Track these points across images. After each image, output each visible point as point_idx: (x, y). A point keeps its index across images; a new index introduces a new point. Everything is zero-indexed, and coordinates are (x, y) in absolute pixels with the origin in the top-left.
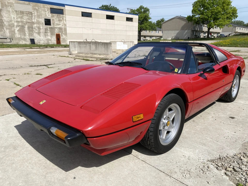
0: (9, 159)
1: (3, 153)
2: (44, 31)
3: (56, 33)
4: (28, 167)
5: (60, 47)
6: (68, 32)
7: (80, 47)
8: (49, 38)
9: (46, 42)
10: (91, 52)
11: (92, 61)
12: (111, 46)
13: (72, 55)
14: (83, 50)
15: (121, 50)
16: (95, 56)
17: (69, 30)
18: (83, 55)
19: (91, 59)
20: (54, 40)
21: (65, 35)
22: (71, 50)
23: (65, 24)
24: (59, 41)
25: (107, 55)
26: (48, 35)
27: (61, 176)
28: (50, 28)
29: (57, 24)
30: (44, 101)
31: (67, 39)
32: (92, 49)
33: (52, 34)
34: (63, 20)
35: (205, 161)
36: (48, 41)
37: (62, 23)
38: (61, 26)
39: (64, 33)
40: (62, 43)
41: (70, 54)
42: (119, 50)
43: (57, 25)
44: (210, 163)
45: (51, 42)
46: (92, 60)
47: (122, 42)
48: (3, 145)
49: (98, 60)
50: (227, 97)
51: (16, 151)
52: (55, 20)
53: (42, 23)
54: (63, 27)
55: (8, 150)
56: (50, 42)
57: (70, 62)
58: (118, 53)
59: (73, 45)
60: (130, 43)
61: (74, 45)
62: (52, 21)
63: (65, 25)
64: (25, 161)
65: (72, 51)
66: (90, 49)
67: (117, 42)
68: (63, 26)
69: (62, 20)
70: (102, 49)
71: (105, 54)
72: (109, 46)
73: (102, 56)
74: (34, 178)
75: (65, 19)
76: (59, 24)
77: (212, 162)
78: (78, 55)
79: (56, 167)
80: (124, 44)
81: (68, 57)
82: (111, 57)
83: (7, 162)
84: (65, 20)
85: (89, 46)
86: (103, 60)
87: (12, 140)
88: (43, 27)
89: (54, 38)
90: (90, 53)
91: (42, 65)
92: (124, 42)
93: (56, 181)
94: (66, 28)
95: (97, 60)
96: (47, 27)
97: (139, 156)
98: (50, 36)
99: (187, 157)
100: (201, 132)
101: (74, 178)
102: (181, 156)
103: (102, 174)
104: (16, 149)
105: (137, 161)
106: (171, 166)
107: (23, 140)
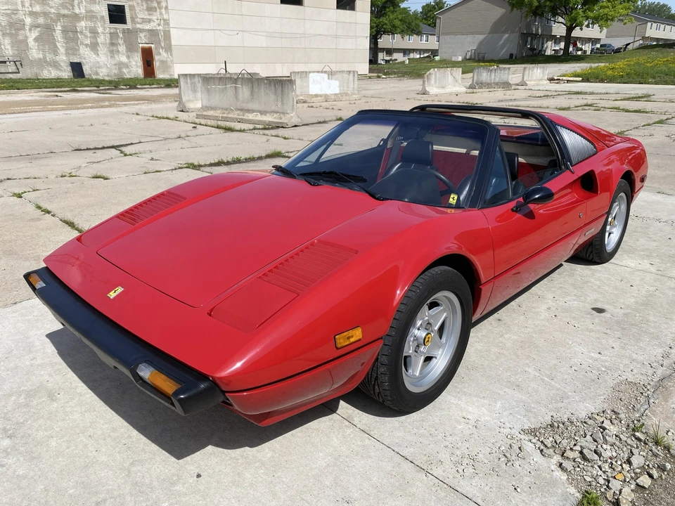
0: (40, 426)
2: (108, 41)
3: (141, 45)
4: (86, 446)
5: (154, 86)
6: (173, 42)
7: (208, 91)
8: (124, 59)
9: (116, 72)
10: (239, 105)
11: (240, 131)
12: (293, 90)
13: (188, 112)
14: (216, 100)
15: (321, 96)
16: (250, 116)
17: (177, 38)
18: (218, 113)
19: (238, 126)
20: (136, 68)
21: (166, 51)
22: (184, 99)
23: (164, 20)
24: (149, 68)
25: (282, 115)
26: (118, 51)
27: (167, 471)
28: (124, 31)
29: (144, 21)
30: (120, 290)
31: (172, 61)
32: (240, 97)
33: (130, 49)
34: (160, 8)
35: (515, 432)
36: (120, 69)
37: (156, 18)
38: (155, 24)
39: (163, 45)
40: (160, 75)
41: (182, 111)
42: (316, 96)
43: (143, 22)
44: (527, 438)
45: (130, 72)
46: (242, 129)
47: (325, 72)
48: (23, 388)
49: (259, 129)
50: (592, 252)
51: (55, 405)
52: (137, 9)
53: (103, 17)
54: (161, 28)
55: (35, 402)
56: (125, 70)
57: (183, 135)
58: (312, 107)
59: (189, 85)
60: (346, 76)
61: (193, 85)
62: (130, 10)
63: (166, 22)
64: (78, 432)
65: (188, 101)
66: (237, 97)
67: (310, 72)
68: (159, 25)
69: (156, 8)
70: (267, 98)
71: (277, 112)
72: (286, 90)
73: (268, 118)
74: (103, 475)
75: (164, 6)
76: (150, 21)
77: (533, 434)
78: (205, 113)
79: (154, 447)
80: (329, 78)
81: (176, 119)
82: (293, 120)
83: (37, 435)
84: (166, 8)
85: (233, 89)
86: (272, 128)
87: (42, 373)
88: (104, 29)
89: (137, 58)
90: (238, 109)
91: (108, 147)
92: (331, 74)
93: (155, 483)
94: (169, 31)
95: (255, 129)
96: (116, 29)
97: (355, 419)
98: (124, 54)
99: (473, 421)
100: (515, 353)
101: (199, 476)
102: (458, 419)
103: (263, 464)
104: (56, 400)
105: (349, 431)
106: (431, 446)
107: (69, 375)
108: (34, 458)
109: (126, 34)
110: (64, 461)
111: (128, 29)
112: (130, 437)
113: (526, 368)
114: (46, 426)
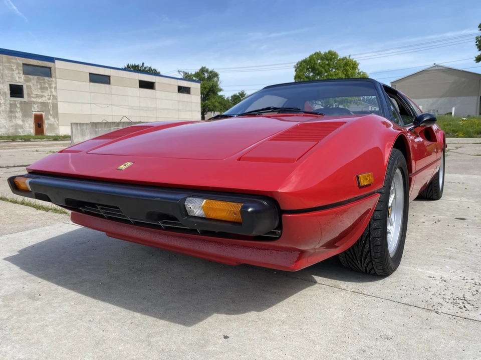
0: (29, 319)
1: (6, 309)
2: (8, 109)
3: (34, 113)
4: (89, 328)
5: (44, 140)
6: (60, 111)
7: (96, 133)
8: (20, 122)
9: (13, 131)
17: (62, 108)
20: (29, 128)
21: (54, 117)
22: (74, 141)
23: (53, 96)
24: (39, 129)
26: (16, 117)
28: (21, 103)
29: (37, 96)
30: (129, 164)
31: (58, 124)
33: (25, 115)
34: (51, 88)
36: (16, 129)
37: (47, 94)
38: (46, 99)
39: (51, 113)
40: (47, 133)
43: (36, 97)
45: (24, 131)
50: (432, 189)
51: (39, 303)
52: (33, 88)
53: (5, 93)
54: (50, 101)
56: (20, 130)
61: (82, 130)
62: (27, 88)
63: (55, 98)
64: (75, 319)
68: (49, 99)
69: (47, 88)
74: (120, 348)
75: (54, 86)
76: (42, 96)
84: (55, 88)
88: (6, 101)
89: (30, 122)
94: (57, 104)
96: (15, 101)
97: (341, 286)
98: (20, 119)
99: (438, 278)
100: (428, 241)
101: (226, 337)
102: (425, 278)
103: (284, 322)
104: (38, 299)
105: (343, 293)
106: (421, 295)
107: (45, 282)
108: (33, 344)
109: (23, 105)
110: (69, 342)
111: (25, 102)
112: (134, 317)
113: (446, 248)
114: (36, 319)
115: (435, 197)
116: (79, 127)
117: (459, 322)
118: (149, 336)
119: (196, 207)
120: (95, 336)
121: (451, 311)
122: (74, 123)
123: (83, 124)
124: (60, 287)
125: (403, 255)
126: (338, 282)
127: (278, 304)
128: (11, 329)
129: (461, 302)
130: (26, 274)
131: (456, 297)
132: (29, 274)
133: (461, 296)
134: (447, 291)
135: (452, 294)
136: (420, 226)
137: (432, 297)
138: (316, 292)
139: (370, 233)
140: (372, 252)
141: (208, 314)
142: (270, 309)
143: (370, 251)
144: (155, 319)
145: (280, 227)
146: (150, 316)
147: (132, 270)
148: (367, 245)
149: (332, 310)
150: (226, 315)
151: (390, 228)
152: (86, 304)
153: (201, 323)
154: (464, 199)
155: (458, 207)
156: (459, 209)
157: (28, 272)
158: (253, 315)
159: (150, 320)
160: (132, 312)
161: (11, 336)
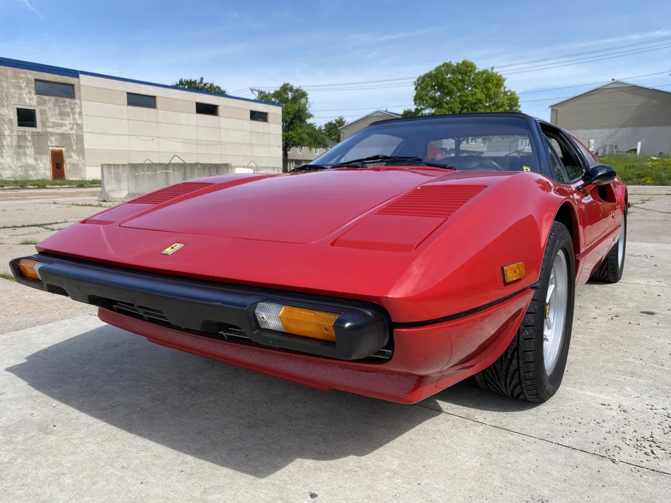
0: (39, 463)
1: (7, 447)
2: (15, 143)
3: (51, 148)
5: (65, 186)
6: (86, 146)
7: (136, 178)
8: (31, 161)
9: (22, 174)
13: (110, 201)
14: (145, 186)
17: (89, 142)
20: (44, 169)
21: (78, 154)
22: (106, 189)
23: (77, 125)
24: (58, 170)
26: (25, 154)
28: (33, 134)
29: (56, 125)
30: (178, 246)
31: (84, 164)
32: (172, 182)
33: (39, 151)
34: (74, 113)
36: (26, 171)
37: (68, 122)
38: (67, 128)
39: (75, 148)
40: (69, 176)
41: (104, 201)
43: (54, 126)
45: (38, 174)
47: (251, 167)
50: (607, 268)
51: (53, 438)
52: (49, 114)
53: (10, 121)
54: (73, 132)
55: (20, 438)
56: (31, 173)
59: (113, 175)
61: (117, 175)
62: (41, 114)
63: (80, 127)
64: (103, 464)
65: (112, 191)
66: (167, 183)
67: (236, 167)
68: (72, 129)
69: (68, 113)
75: (78, 111)
76: (61, 125)
79: (227, 470)
83: (37, 474)
84: (80, 113)
85: (165, 175)
87: (20, 406)
88: (12, 131)
89: (45, 161)
91: (28, 226)
94: (82, 135)
96: (25, 131)
97: (477, 417)
98: (31, 156)
99: (615, 406)
100: (601, 348)
101: (313, 496)
102: (597, 406)
103: (395, 473)
104: (52, 433)
105: (480, 429)
106: (591, 433)
107: (62, 406)
109: (35, 137)
111: (38, 132)
112: (184, 462)
113: (626, 359)
114: (48, 462)
115: (611, 278)
116: (112, 170)
117: (644, 476)
118: (205, 492)
119: (272, 316)
120: (129, 492)
121: (632, 459)
122: (107, 165)
123: (118, 165)
124: (82, 415)
125: (566, 369)
126: (473, 411)
127: (388, 445)
128: (14, 478)
129: (647, 444)
130: (37, 393)
131: (640, 437)
132: (40, 393)
133: (647, 435)
134: (627, 428)
135: (635, 431)
136: (590, 324)
137: (607, 436)
138: (442, 425)
139: (518, 345)
140: (522, 371)
141: (288, 459)
142: (376, 452)
143: (518, 369)
144: (214, 465)
145: (391, 345)
146: (207, 460)
147: (183, 389)
148: (515, 362)
149: (464, 455)
150: (313, 461)
151: (547, 333)
152: (119, 441)
153: (278, 473)
154: (653, 282)
155: (645, 295)
156: (645, 297)
157: (38, 389)
158: (351, 461)
159: (207, 467)
160: (182, 454)
161: (13, 490)
